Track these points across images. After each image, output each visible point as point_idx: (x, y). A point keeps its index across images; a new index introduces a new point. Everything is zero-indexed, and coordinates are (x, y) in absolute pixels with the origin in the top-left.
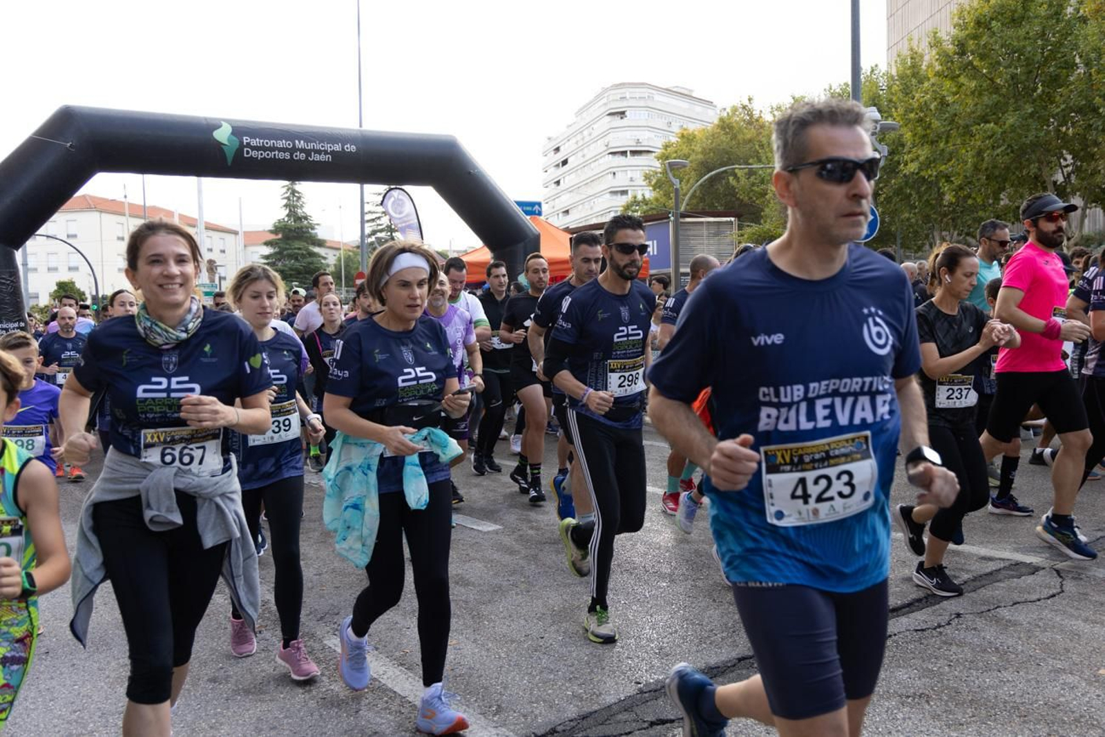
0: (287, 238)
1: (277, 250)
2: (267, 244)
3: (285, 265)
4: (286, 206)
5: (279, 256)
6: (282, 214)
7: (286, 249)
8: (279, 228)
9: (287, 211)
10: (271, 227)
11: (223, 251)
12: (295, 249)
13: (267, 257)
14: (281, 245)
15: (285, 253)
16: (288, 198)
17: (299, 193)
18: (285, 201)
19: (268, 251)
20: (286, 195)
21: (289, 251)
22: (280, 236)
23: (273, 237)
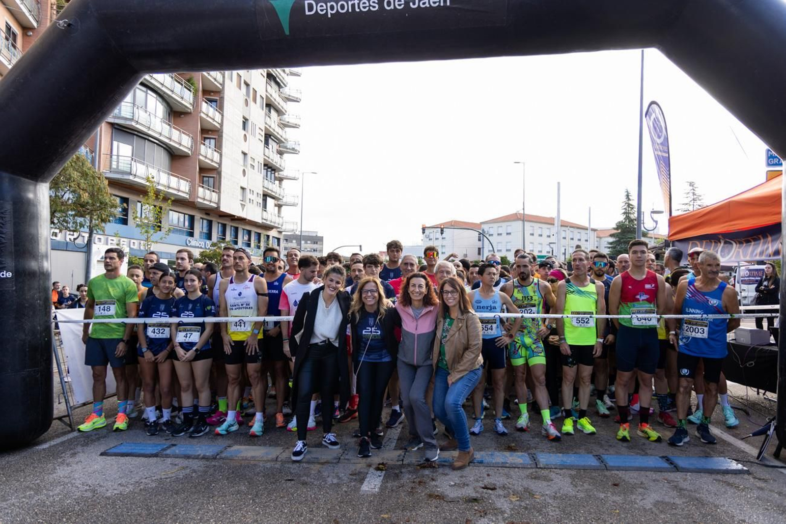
0: (623, 232)
1: (617, 239)
2: (612, 236)
3: (622, 248)
4: (624, 213)
5: (618, 243)
6: (621, 218)
7: (623, 238)
8: (620, 226)
9: (625, 216)
10: (615, 226)
11: (587, 241)
12: (629, 238)
13: (611, 243)
14: (620, 236)
15: (622, 240)
16: (625, 209)
17: (632, 205)
18: (624, 211)
19: (611, 240)
20: (624, 207)
21: (625, 240)
22: (619, 231)
23: (615, 231)
